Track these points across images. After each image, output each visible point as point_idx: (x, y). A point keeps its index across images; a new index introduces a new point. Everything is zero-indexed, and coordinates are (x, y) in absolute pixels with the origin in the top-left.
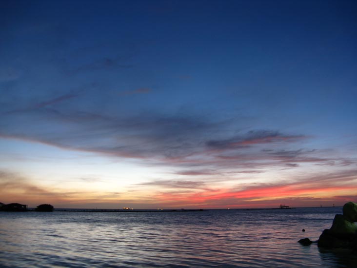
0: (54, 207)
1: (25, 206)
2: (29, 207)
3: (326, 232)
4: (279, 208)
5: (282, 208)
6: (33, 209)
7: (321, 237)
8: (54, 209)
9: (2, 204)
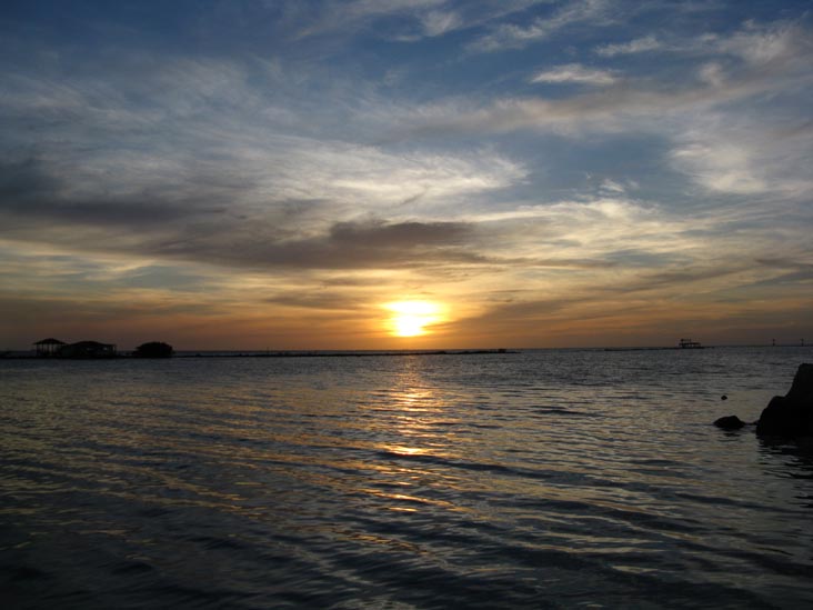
0: (174, 349)
1: (110, 346)
2: (119, 348)
4: (677, 345)
5: (684, 346)
6: (128, 353)
8: (174, 352)
9: (57, 342)
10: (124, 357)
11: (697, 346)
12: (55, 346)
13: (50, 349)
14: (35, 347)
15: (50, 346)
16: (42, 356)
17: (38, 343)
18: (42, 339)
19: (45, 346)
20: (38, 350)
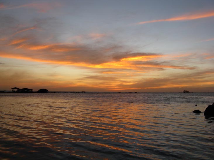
1: (31, 90)
3: (210, 106)
4: (183, 92)
5: (185, 92)
6: (36, 91)
7: (207, 109)
9: (18, 89)
11: (188, 92)
12: (17, 89)
13: (15, 90)
14: (11, 90)
16: (14, 92)
19: (14, 89)
20: (12, 90)
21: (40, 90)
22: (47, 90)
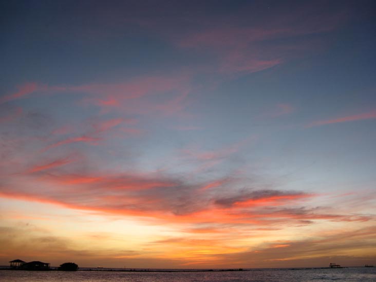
0: (79, 266)
1: (47, 264)
2: (51, 265)
4: (329, 267)
5: (332, 267)
6: (56, 268)
8: (79, 268)
9: (23, 262)
10: (54, 270)
11: (338, 267)
12: (20, 263)
13: (17, 265)
14: (9, 264)
15: (17, 263)
16: (13, 268)
17: (11, 262)
18: (13, 260)
19: (15, 263)
20: (11, 265)
21: (63, 264)
22: (77, 266)
